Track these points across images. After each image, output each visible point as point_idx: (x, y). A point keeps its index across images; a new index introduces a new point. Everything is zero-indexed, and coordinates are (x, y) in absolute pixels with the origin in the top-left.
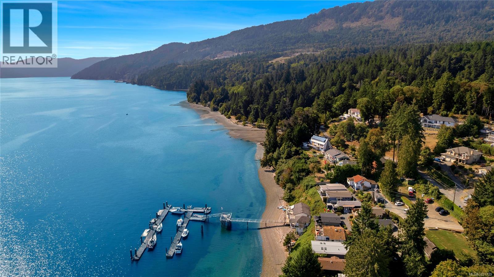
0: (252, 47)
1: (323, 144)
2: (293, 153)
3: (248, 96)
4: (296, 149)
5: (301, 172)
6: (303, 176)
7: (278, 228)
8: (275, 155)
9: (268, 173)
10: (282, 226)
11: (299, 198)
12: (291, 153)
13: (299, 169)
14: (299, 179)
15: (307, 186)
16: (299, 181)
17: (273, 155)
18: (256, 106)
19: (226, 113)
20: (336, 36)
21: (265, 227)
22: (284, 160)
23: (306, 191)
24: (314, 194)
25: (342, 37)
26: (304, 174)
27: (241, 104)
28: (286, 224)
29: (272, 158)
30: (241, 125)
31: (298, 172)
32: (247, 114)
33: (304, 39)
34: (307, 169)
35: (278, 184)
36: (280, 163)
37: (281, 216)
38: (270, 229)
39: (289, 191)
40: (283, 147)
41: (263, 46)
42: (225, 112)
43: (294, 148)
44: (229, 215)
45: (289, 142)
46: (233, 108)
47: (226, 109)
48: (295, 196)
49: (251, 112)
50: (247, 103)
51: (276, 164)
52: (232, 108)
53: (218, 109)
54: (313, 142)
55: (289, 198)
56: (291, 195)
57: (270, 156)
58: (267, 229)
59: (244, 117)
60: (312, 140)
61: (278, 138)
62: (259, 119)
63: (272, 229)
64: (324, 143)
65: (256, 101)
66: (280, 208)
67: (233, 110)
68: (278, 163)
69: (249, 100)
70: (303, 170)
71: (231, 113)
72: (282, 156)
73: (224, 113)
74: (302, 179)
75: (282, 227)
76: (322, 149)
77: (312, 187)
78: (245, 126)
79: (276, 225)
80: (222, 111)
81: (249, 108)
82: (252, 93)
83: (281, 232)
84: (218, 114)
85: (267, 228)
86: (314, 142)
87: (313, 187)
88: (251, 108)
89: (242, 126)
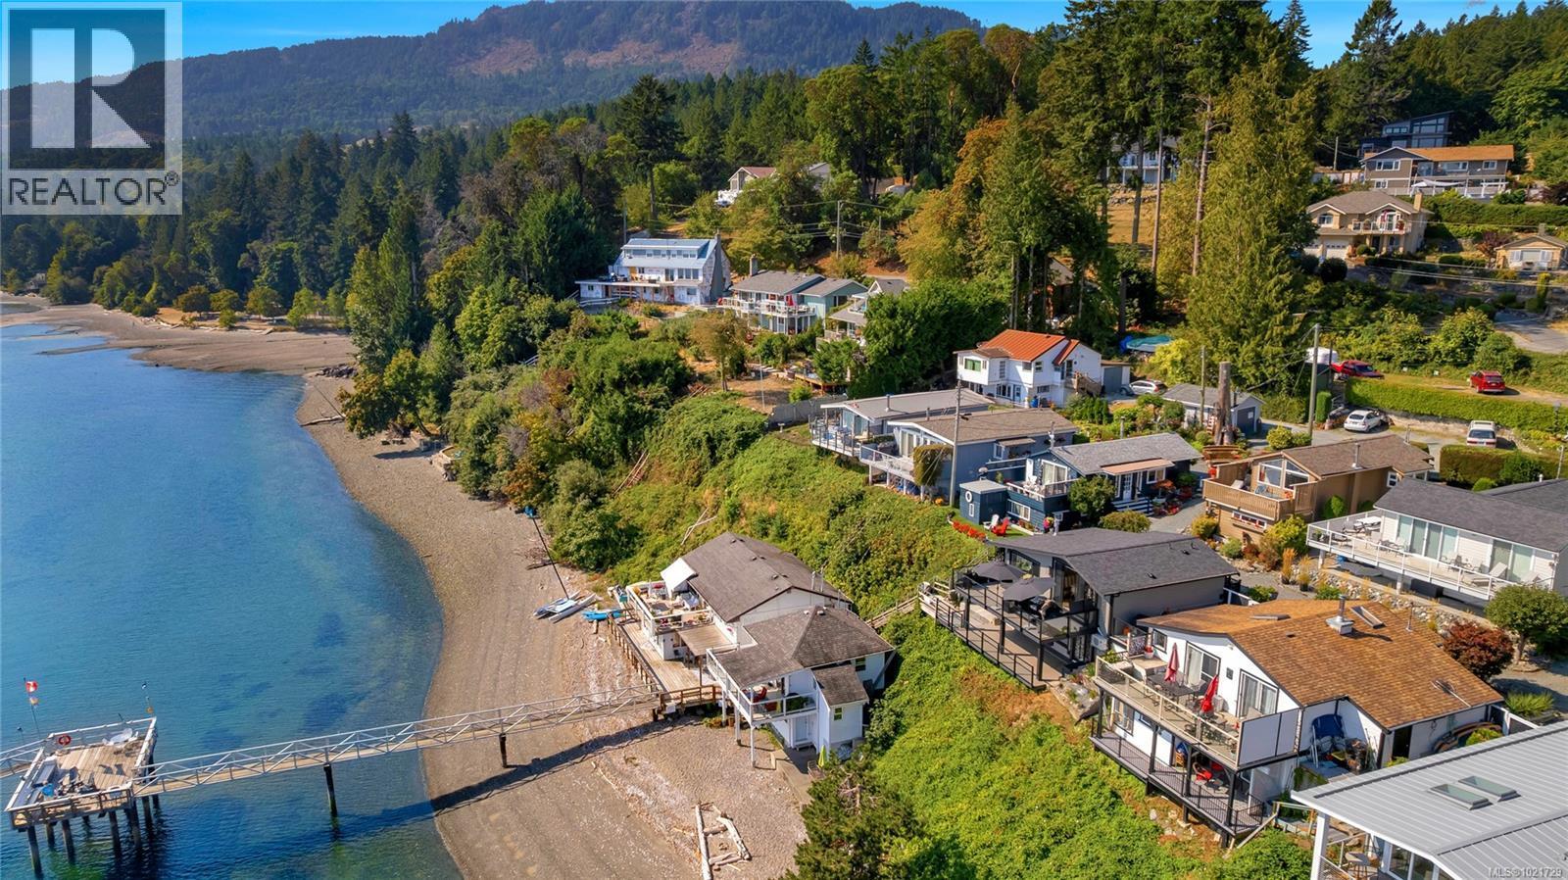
0: (238, 117)
1: (698, 264)
2: (538, 329)
3: (239, 209)
4: (551, 308)
5: (634, 381)
6: (654, 402)
7: (616, 755)
8: (432, 359)
9: (397, 461)
10: (645, 730)
11: (668, 525)
12: (526, 331)
13: (622, 367)
14: (633, 426)
15: (713, 443)
16: (639, 438)
17: (414, 366)
18: (283, 246)
19: (131, 296)
20: (546, 92)
21: (500, 771)
22: (492, 376)
23: (708, 477)
24: (783, 470)
25: (566, 92)
26: (657, 390)
27: (204, 245)
28: (671, 706)
29: (415, 377)
30: (211, 329)
31: (619, 385)
32: (240, 282)
33: (438, 97)
34: (669, 364)
35: (484, 496)
36: (470, 394)
37: (592, 658)
38: (546, 780)
39: (583, 502)
40: (476, 307)
41: (282, 114)
42: (124, 294)
43: (538, 306)
44: (128, 736)
45: (502, 277)
46: (166, 266)
47: (126, 280)
48: (638, 521)
49: (258, 273)
50: (234, 241)
51: (444, 403)
52: (160, 270)
53: (92, 294)
54: (632, 269)
55: (603, 543)
56: (609, 521)
57: (400, 368)
58: (524, 790)
59: (224, 296)
60: (626, 260)
61: (433, 279)
62: (303, 294)
63: (565, 773)
64: (703, 261)
65: (279, 223)
66: (559, 609)
67: (165, 278)
68: (453, 395)
69: (243, 225)
70: (648, 372)
71: (158, 295)
72: (472, 357)
73: (121, 300)
74: (650, 420)
75: (651, 741)
76: (691, 292)
77: (746, 441)
78: (232, 328)
79: (587, 737)
80: (112, 291)
81: (244, 256)
82: (254, 193)
83: (661, 780)
84: (95, 310)
85: (520, 773)
86: (642, 270)
87: (755, 436)
88: (254, 257)
89: (223, 333)
